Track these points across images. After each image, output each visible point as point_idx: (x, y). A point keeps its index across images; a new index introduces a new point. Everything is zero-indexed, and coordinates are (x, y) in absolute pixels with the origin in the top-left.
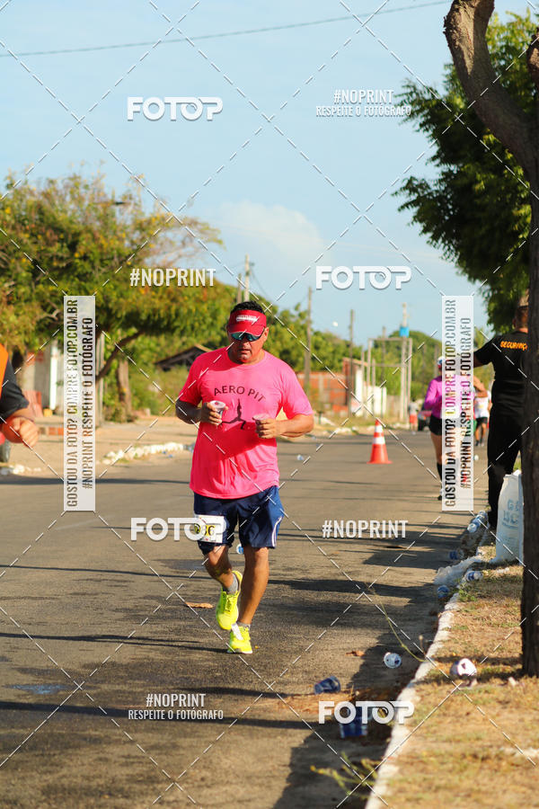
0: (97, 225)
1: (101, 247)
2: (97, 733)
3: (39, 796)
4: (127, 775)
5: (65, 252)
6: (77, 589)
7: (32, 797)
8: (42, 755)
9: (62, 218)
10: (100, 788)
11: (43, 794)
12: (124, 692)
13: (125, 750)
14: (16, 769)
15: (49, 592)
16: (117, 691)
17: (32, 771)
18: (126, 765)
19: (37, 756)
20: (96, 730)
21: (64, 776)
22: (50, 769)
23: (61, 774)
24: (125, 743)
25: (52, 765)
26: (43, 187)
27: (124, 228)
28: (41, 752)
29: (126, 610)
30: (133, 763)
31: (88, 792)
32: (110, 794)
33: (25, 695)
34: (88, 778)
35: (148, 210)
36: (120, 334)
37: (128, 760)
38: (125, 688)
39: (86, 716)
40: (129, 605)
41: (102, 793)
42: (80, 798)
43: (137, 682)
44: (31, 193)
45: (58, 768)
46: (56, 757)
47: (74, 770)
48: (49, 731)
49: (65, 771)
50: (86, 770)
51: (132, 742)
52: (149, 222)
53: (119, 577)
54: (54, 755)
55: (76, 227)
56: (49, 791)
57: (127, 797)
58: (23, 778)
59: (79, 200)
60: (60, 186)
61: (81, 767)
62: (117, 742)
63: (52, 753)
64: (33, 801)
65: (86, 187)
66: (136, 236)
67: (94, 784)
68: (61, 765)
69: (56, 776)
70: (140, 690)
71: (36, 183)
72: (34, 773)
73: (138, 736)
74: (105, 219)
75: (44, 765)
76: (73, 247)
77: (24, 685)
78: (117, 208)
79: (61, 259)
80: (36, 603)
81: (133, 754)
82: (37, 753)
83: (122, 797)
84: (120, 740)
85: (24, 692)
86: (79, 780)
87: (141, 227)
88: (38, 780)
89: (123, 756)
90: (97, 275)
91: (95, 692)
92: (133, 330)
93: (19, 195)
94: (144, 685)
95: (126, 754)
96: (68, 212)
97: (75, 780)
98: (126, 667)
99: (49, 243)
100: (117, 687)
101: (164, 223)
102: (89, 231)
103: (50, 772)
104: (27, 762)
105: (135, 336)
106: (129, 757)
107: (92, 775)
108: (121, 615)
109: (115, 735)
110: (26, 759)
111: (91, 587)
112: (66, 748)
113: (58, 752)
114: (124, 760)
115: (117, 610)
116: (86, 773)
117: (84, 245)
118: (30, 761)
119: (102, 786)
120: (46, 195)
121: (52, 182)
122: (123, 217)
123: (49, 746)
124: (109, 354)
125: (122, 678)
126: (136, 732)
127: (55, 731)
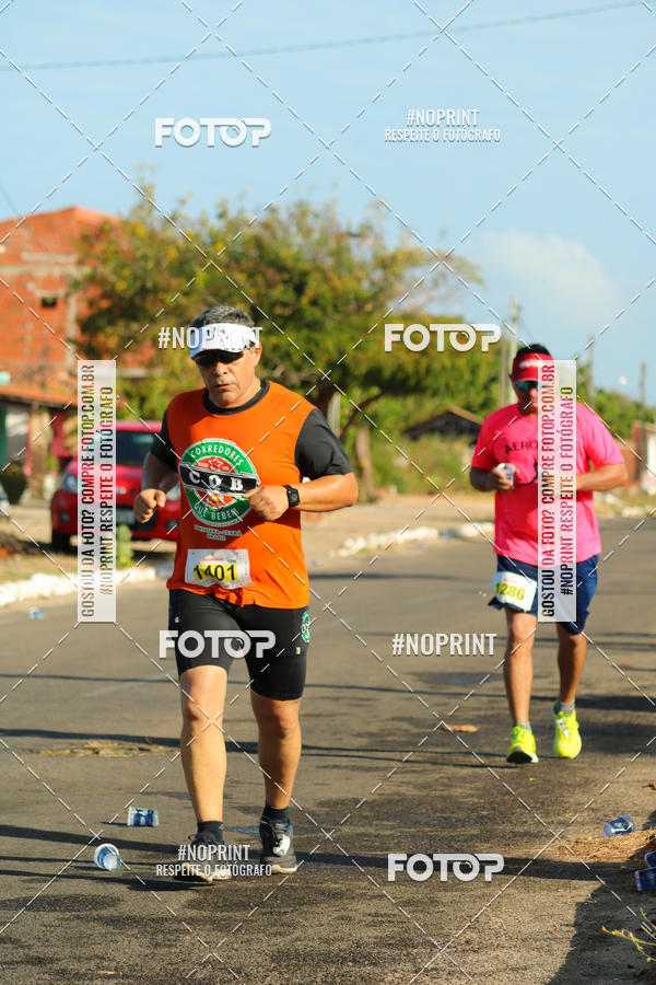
0: (328, 262)
1: (334, 289)
2: (337, 886)
3: (267, 963)
4: (376, 937)
5: (290, 296)
6: (310, 709)
7: (259, 965)
8: (271, 913)
9: (286, 254)
10: (342, 954)
11: (273, 961)
12: (369, 835)
13: (372, 906)
16: (360, 835)
17: (259, 933)
18: (374, 925)
19: (264, 914)
20: (336, 883)
21: (298, 939)
22: (281, 930)
23: (294, 936)
24: (372, 897)
25: (282, 925)
26: (262, 216)
27: (362, 266)
29: (370, 735)
30: (381, 922)
31: (328, 959)
32: (354, 961)
33: (248, 840)
34: (327, 942)
35: (392, 243)
36: (357, 395)
37: (376, 919)
38: (371, 830)
39: (323, 866)
40: (374, 728)
41: (344, 960)
42: (317, 966)
43: (385, 823)
45: (291, 929)
46: (288, 915)
47: (310, 931)
49: (298, 933)
50: (325, 932)
52: (394, 258)
53: (361, 694)
54: (285, 913)
55: (304, 266)
56: (279, 957)
57: (375, 964)
58: (248, 941)
59: (305, 231)
60: (283, 215)
61: (318, 929)
62: (362, 897)
63: (283, 910)
64: (260, 969)
65: (317, 216)
66: (378, 275)
67: (334, 948)
68: (293, 925)
69: (288, 938)
70: (388, 832)
72: (261, 935)
74: (339, 254)
75: (273, 925)
76: (300, 289)
77: (249, 827)
78: (353, 243)
79: (285, 305)
81: (383, 912)
83: (369, 965)
84: (365, 894)
85: (247, 837)
86: (317, 944)
87: (386, 263)
88: (267, 944)
89: (369, 915)
90: (329, 324)
92: (375, 391)
93: (234, 226)
94: (393, 828)
95: (373, 911)
96: (294, 246)
97: (310, 944)
98: (370, 805)
99: (270, 285)
100: (361, 830)
101: (412, 259)
102: (318, 269)
103: (280, 934)
105: (376, 398)
106: (376, 915)
107: (331, 937)
108: (363, 741)
109: (360, 888)
111: (327, 707)
112: (300, 904)
113: (290, 910)
114: (370, 919)
115: (359, 735)
116: (324, 934)
117: (314, 286)
119: (345, 950)
120: (266, 226)
121: (272, 210)
122: (361, 252)
124: (345, 422)
125: (366, 817)
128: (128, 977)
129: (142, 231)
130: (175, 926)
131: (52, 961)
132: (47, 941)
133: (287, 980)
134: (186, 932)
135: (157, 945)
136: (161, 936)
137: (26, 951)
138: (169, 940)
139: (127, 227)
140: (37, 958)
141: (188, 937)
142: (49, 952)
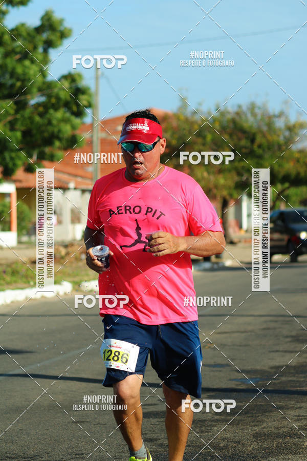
0: (265, 128)
1: (268, 141)
2: (281, 404)
3: (252, 438)
4: (299, 426)
5: (248, 144)
6: (265, 326)
7: (248, 439)
8: (252, 416)
9: (246, 125)
10: (284, 433)
11: (254, 437)
12: (294, 381)
13: (297, 412)
14: (238, 424)
15: (250, 328)
16: (290, 381)
17: (247, 425)
18: (298, 420)
19: (249, 417)
20: (280, 402)
21: (265, 428)
22: (257, 424)
23: (263, 426)
24: (296, 408)
25: (257, 422)
26: (235, 109)
27: (280, 130)
28: (251, 415)
29: (292, 337)
30: (301, 419)
31: (278, 436)
32: (290, 436)
33: (240, 384)
34: (277, 428)
35: (293, 119)
36: (279, 187)
37: (299, 418)
38: (295, 379)
39: (274, 395)
40: (294, 333)
41: (286, 436)
42: (274, 439)
43: (301, 375)
44: (229, 113)
45: (261, 423)
46: (260, 417)
47: (270, 424)
48: (255, 403)
49: (265, 425)
50: (276, 424)
51: (300, 408)
52: (294, 126)
53: (287, 319)
54: (258, 416)
55: (254, 130)
56: (257, 436)
57: (299, 438)
58: (243, 429)
59: (254, 115)
60: (244, 108)
61: (273, 423)
62: (292, 408)
63: (257, 415)
64: (249, 441)
65: (259, 108)
66: (287, 134)
67: (281, 431)
68: (263, 422)
69: (260, 427)
70: (302, 379)
71: (231, 108)
72: (248, 426)
73: (303, 404)
74: (270, 125)
75: (253, 422)
76: (253, 141)
77: (240, 379)
78: (276, 120)
79: (245, 148)
80: (243, 335)
81: (302, 415)
82: (249, 415)
83: (297, 438)
84: (293, 407)
85: (240, 383)
86: (273, 429)
87: (291, 129)
88: (250, 430)
89: (296, 416)
90: (267, 156)
91: (278, 381)
92: (287, 185)
93: (223, 114)
94: (304, 377)
95: (297, 414)
96: (250, 122)
97: (270, 429)
98: (295, 367)
99: (240, 139)
100: (290, 379)
101: (302, 126)
102: (261, 131)
103: (257, 426)
104: (244, 420)
105: (288, 188)
106: (299, 416)
107: (279, 426)
108: (289, 339)
109: (291, 404)
110: (243, 419)
111: (272, 325)
112: (265, 412)
113: (260, 415)
114: (296, 418)
115: (287, 337)
116: (276, 425)
117: (259, 139)
118: (246, 420)
119: (286, 432)
120: (238, 114)
121: (240, 107)
122: (280, 124)
123: (255, 411)
124: (275, 199)
125: (292, 373)
126: (302, 402)
127: (258, 403)
128: (190, 446)
129: (182, 117)
130: (210, 423)
131: (156, 440)
132: (154, 431)
133: (261, 446)
134: (215, 426)
135: (202, 432)
136: (204, 428)
137: (145, 436)
138: (208, 429)
139: (176, 116)
140: (150, 439)
141: (216, 428)
142: (155, 436)
